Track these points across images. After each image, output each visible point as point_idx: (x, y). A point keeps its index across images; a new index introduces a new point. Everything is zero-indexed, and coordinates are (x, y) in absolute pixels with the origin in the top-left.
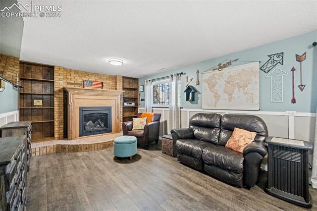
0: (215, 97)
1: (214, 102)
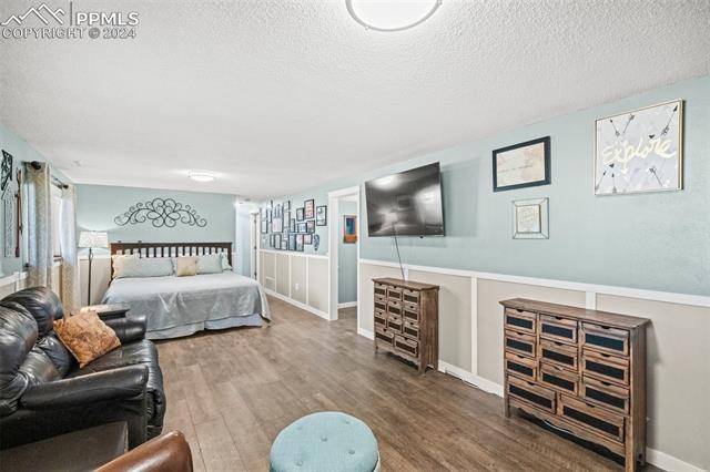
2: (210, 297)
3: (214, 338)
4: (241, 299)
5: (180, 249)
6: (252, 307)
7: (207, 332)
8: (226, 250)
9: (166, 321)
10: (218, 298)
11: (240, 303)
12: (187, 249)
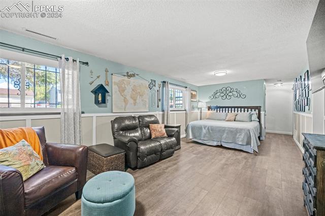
0: (125, 101)
1: (124, 105)
2: (222, 130)
3: (224, 151)
4: (238, 134)
5: (233, 109)
6: (246, 140)
7: (221, 146)
8: (257, 110)
9: (204, 137)
10: (226, 132)
11: (237, 136)
12: (236, 109)
